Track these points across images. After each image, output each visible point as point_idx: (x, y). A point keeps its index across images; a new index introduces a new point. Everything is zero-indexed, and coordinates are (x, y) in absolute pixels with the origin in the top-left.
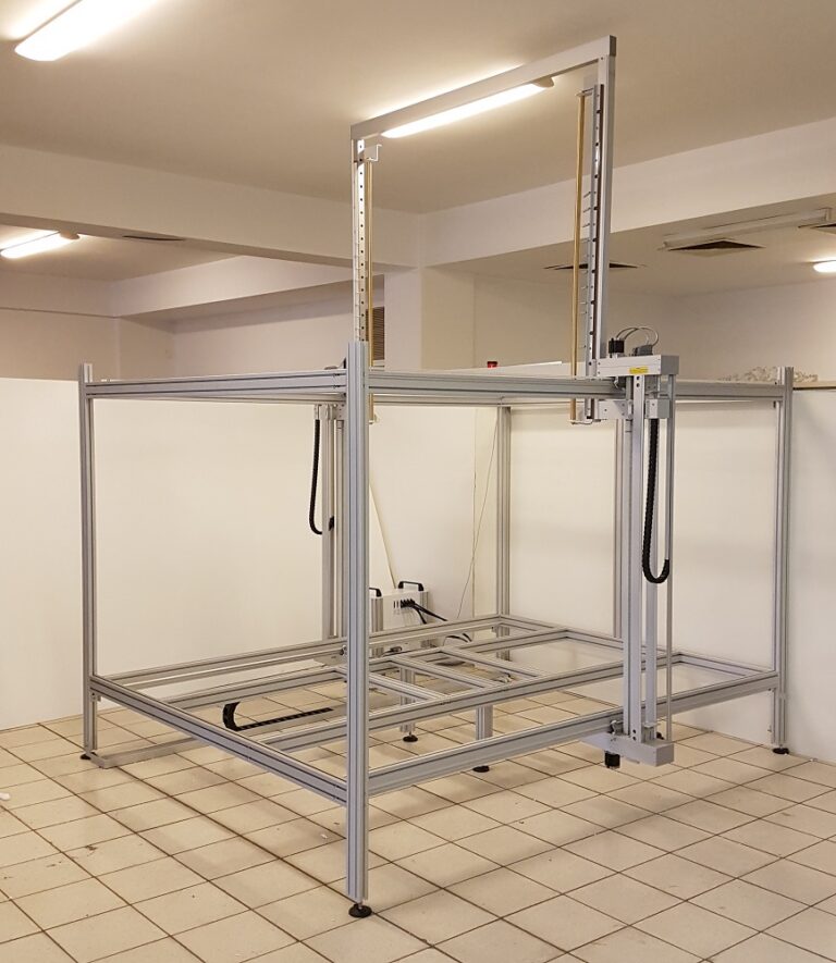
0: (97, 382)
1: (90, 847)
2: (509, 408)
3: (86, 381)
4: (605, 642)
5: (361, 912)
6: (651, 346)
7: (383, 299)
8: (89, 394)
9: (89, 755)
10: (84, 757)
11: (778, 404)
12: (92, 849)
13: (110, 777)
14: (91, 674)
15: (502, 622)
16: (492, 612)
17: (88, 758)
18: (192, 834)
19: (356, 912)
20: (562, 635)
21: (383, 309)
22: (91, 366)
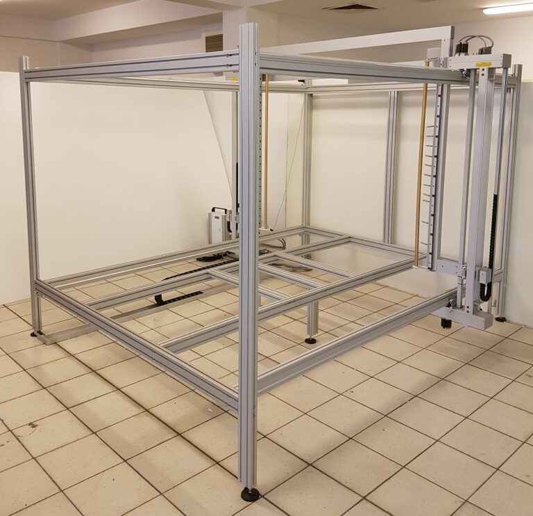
0: (33, 69)
1: (33, 425)
2: (311, 95)
3: (25, 69)
4: (377, 246)
5: (251, 495)
6: (491, 48)
7: (222, 29)
8: (27, 78)
9: (36, 333)
10: (33, 335)
11: (512, 90)
12: (34, 426)
13: (51, 353)
14: (35, 279)
15: (306, 231)
16: (299, 224)
17: (35, 336)
18: (110, 408)
19: (247, 496)
20: (347, 240)
21: (222, 36)
22: (28, 57)
